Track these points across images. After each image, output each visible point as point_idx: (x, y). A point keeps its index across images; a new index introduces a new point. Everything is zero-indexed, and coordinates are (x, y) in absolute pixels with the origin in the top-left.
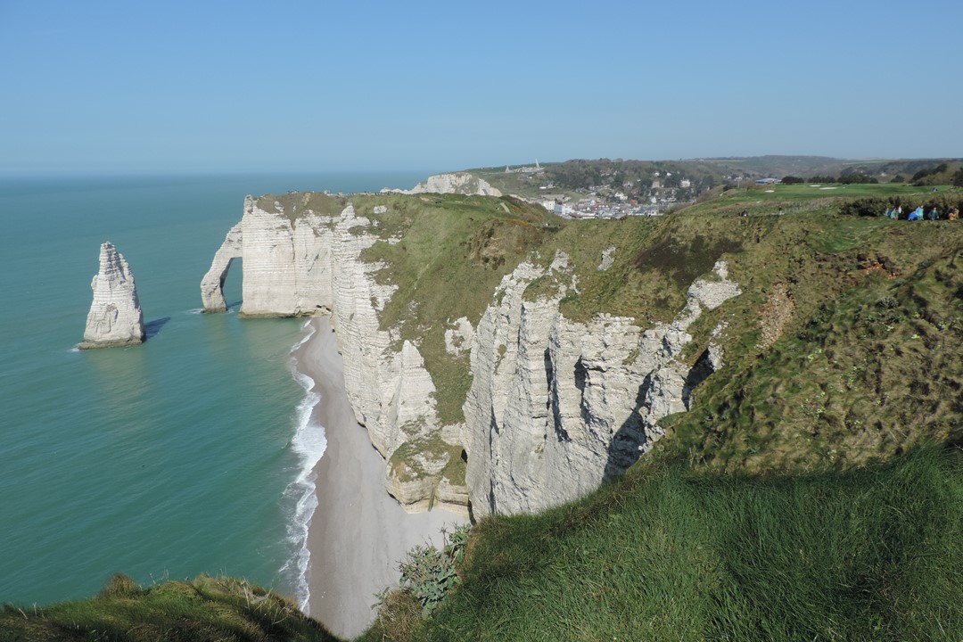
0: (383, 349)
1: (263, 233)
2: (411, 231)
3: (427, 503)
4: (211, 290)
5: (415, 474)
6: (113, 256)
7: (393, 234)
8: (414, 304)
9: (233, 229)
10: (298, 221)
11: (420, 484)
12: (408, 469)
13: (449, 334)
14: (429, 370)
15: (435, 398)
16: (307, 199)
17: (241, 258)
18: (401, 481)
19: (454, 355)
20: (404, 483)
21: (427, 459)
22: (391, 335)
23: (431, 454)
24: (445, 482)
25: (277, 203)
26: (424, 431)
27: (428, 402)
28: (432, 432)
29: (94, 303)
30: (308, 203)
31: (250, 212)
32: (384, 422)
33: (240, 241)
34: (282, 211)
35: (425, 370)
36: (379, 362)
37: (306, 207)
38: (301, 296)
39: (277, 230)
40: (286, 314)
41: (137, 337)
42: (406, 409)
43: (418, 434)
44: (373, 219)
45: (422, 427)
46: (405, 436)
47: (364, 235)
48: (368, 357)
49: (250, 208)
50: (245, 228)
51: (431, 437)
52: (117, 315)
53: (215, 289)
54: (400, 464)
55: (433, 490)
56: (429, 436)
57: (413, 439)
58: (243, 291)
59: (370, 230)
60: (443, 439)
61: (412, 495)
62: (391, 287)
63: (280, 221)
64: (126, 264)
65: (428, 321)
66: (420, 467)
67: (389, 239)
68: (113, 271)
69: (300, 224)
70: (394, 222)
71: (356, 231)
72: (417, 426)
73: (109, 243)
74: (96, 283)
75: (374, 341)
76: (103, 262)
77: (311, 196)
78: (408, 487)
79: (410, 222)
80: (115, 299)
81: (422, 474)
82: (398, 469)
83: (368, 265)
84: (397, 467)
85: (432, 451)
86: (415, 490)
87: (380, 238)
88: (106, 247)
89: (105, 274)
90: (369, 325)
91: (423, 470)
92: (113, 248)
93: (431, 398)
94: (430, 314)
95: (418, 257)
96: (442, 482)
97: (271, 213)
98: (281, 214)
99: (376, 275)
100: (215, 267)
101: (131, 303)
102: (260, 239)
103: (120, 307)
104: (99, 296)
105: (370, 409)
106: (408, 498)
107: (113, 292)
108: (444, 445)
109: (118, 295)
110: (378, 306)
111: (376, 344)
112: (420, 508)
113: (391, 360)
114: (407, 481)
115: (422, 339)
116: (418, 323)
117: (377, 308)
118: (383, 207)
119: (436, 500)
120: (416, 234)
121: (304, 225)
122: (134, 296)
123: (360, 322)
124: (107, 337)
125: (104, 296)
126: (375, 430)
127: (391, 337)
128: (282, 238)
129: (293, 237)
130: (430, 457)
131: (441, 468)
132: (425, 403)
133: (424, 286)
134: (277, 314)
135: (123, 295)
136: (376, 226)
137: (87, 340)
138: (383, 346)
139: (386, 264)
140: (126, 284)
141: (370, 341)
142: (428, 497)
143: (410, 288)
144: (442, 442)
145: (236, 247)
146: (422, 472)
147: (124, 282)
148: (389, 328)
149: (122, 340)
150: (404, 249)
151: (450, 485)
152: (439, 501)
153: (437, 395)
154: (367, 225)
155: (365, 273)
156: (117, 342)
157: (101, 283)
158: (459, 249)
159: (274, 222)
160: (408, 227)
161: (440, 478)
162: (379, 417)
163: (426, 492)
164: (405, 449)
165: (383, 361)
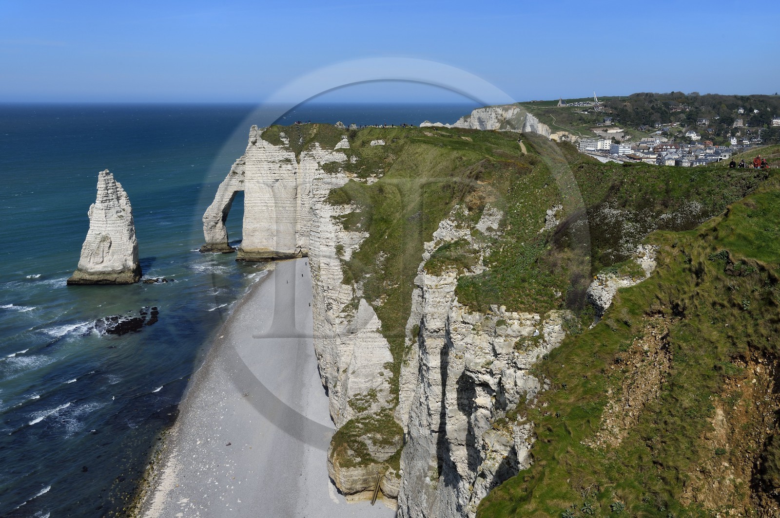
0: (343, 306)
1: (266, 166)
2: (392, 171)
3: (369, 494)
4: (213, 223)
5: (359, 459)
6: (110, 185)
7: (373, 173)
8: (382, 257)
9: (237, 161)
10: (303, 154)
11: (364, 472)
12: (350, 452)
14: (385, 337)
15: (391, 370)
16: (315, 131)
17: (243, 191)
18: (342, 466)
20: (344, 469)
21: (375, 443)
22: (354, 290)
23: (379, 437)
24: (391, 473)
25: (282, 134)
26: (374, 408)
27: (382, 374)
28: (383, 410)
29: (90, 232)
30: (316, 135)
31: (254, 143)
32: (340, 391)
33: (244, 173)
34: (287, 142)
35: (382, 335)
36: (338, 321)
37: (312, 140)
38: (302, 235)
39: (281, 163)
40: (286, 253)
41: (129, 270)
42: (356, 380)
43: (367, 411)
44: (352, 155)
45: (373, 403)
46: (352, 412)
47: (339, 172)
48: (330, 313)
49: (255, 139)
50: (248, 160)
51: (382, 417)
52: (110, 246)
53: (217, 223)
54: (342, 446)
55: (378, 481)
56: (379, 415)
57: (361, 417)
58: (244, 226)
59: (347, 167)
60: (395, 420)
61: (352, 485)
62: (360, 234)
63: (284, 153)
64: (124, 193)
65: (396, 277)
66: (365, 451)
67: (368, 178)
68: (109, 200)
69: (305, 157)
70: (375, 159)
71: (330, 168)
72: (367, 402)
73: (108, 171)
74: (92, 212)
75: (337, 295)
76: (100, 191)
77: (319, 127)
78: (349, 473)
79: (393, 159)
80: (109, 229)
81: (367, 459)
82: (340, 451)
83: (336, 207)
84: (339, 449)
85: (382, 433)
86: (357, 478)
87: (357, 177)
88: (104, 175)
89: (102, 203)
90: (331, 276)
91: (369, 455)
92: (111, 176)
93: (386, 369)
94: (399, 269)
95: (395, 201)
96: (388, 473)
97: (275, 144)
98: (286, 146)
99: (345, 219)
100: (218, 200)
101: (126, 234)
102: (263, 172)
103: (114, 238)
104: (95, 225)
105: (330, 372)
106: (349, 487)
107: (108, 222)
108: (396, 427)
109: (113, 225)
110: (343, 255)
111: (338, 299)
112: (361, 500)
113: (351, 319)
114: (348, 467)
115: (386, 297)
116: (385, 278)
117: (342, 258)
118: (381, 141)
119: (381, 493)
120: (396, 173)
121: (308, 158)
122: (130, 227)
123: (324, 272)
124: (99, 268)
125: (100, 225)
126: (332, 398)
127: (353, 292)
128: (285, 172)
129: (297, 171)
130: (378, 440)
131: (390, 454)
132: (379, 375)
133: (396, 235)
134: (277, 253)
135: (118, 225)
136: (354, 162)
137: (80, 270)
138: (346, 301)
139: (357, 206)
140: (122, 214)
141: (332, 295)
142: (372, 488)
143: (381, 236)
144: (394, 423)
145: (240, 179)
146: (368, 457)
147: (121, 211)
148: (353, 281)
149: (114, 272)
150: (381, 190)
151: (396, 479)
152: (384, 495)
153: (395, 367)
154: (344, 161)
155: (331, 216)
156: (109, 273)
157: (98, 212)
158: (441, 194)
159: (277, 154)
160: (390, 165)
161: (387, 466)
162: (336, 383)
163: (369, 481)
164: (351, 427)
165: (343, 319)
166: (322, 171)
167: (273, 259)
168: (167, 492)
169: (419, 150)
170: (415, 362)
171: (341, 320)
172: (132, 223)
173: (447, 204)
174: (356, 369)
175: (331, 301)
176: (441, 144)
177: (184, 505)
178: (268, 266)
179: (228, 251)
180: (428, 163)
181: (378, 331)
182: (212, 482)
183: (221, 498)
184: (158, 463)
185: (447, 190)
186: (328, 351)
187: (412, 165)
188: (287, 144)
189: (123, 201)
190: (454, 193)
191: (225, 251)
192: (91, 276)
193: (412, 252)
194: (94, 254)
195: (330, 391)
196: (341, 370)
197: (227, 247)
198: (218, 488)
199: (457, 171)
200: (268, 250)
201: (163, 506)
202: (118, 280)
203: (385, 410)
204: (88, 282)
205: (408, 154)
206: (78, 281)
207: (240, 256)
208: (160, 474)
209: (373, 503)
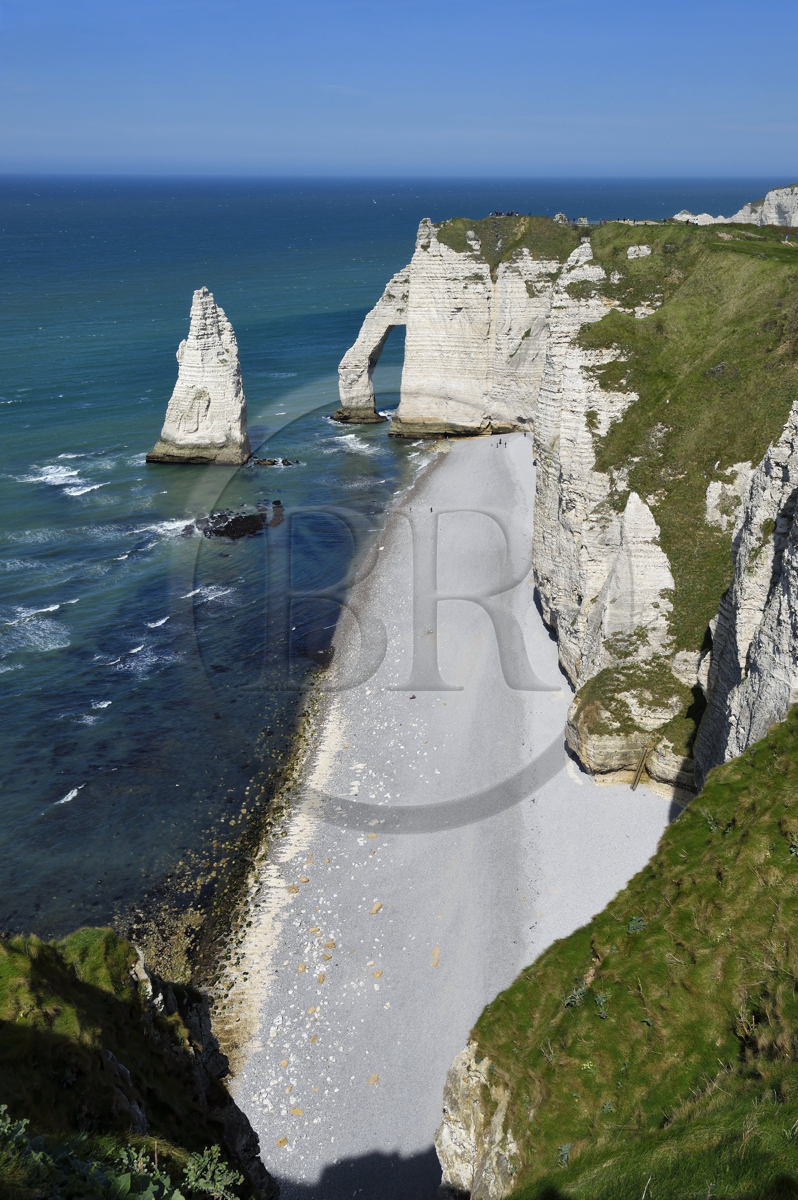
0: (594, 504)
1: (442, 285)
2: (677, 297)
3: (630, 775)
4: (353, 376)
5: (617, 725)
6: (209, 311)
7: (645, 299)
8: (660, 431)
9: (397, 277)
10: (502, 267)
11: (624, 742)
12: (605, 714)
13: (715, 489)
14: (664, 550)
15: (670, 601)
16: (523, 228)
17: (405, 325)
18: (592, 732)
19: (718, 529)
20: (594, 737)
21: (641, 704)
22: (612, 481)
23: (648, 695)
24: (666, 747)
25: (471, 233)
26: (643, 654)
28: (656, 657)
29: (178, 383)
30: (524, 235)
31: (425, 247)
32: (582, 629)
33: (405, 297)
34: (477, 247)
35: (659, 549)
36: (586, 526)
37: (518, 244)
38: (494, 399)
39: (466, 282)
40: (467, 427)
41: (235, 444)
42: (616, 612)
43: (631, 658)
44: (613, 270)
45: (641, 646)
46: (609, 657)
47: (592, 298)
48: (570, 515)
49: (427, 240)
50: (415, 275)
51: (653, 667)
52: (208, 406)
53: (359, 376)
54: (593, 704)
55: (644, 757)
56: (650, 664)
57: (621, 665)
58: (403, 383)
59: (604, 290)
60: (673, 673)
61: (605, 759)
62: (625, 396)
63: (472, 266)
64: (228, 325)
65: (681, 463)
66: (626, 714)
67: (636, 309)
68: (207, 334)
69: (505, 272)
70: (649, 278)
71: (580, 291)
72: (631, 644)
73: (206, 290)
74: (183, 353)
75: (584, 488)
76: (194, 320)
77: (530, 223)
78: (601, 743)
79: (678, 278)
80: (207, 379)
81: (628, 727)
82: (590, 711)
83: (589, 352)
84: (587, 708)
85: (653, 690)
86: (613, 751)
87: (620, 306)
88: (201, 295)
89: (197, 339)
90: (577, 459)
91: (631, 719)
92: (210, 298)
93: (664, 598)
94: (686, 451)
95: (682, 345)
96: (660, 746)
97: (458, 251)
98: (476, 253)
99: (602, 372)
100: (363, 340)
101: (231, 388)
102: (437, 295)
103: (214, 393)
104: (186, 373)
105: (563, 604)
106: (600, 762)
107: (206, 369)
108: (675, 683)
109: (212, 374)
110: (597, 428)
111: (585, 493)
112: (617, 783)
113: (607, 525)
114: (601, 734)
115: (663, 493)
116: (663, 463)
117: (596, 431)
118: (645, 247)
119: (647, 775)
120: (686, 301)
121: (511, 274)
122: (237, 378)
123: (565, 453)
124: (192, 439)
125: (193, 373)
126: (567, 641)
127: (612, 484)
128: (473, 296)
129: (491, 294)
130: (647, 699)
131: (663, 721)
132: (652, 607)
133: (684, 398)
134: (452, 426)
135: (219, 374)
136: (616, 282)
137: (165, 441)
138: (598, 497)
139: (622, 352)
140: (225, 356)
141: (577, 487)
142: (633, 767)
143: (658, 399)
144: (672, 677)
145: (399, 307)
146: (630, 723)
147: (223, 353)
148: (612, 467)
149: (213, 445)
150: (660, 327)
151: (673, 755)
152: (652, 778)
153: (676, 595)
154: (599, 280)
155: (581, 367)
156: (206, 448)
157: (191, 352)
158: (760, 335)
159: (462, 266)
160: (674, 288)
161: (658, 738)
162: (575, 619)
163: (630, 757)
164: (606, 679)
165: (594, 524)
166: (566, 295)
167: (446, 435)
168: (334, 753)
169: (724, 264)
170: (765, 570)
171: (591, 524)
172: (239, 371)
173: (769, 351)
174: (617, 596)
175: (574, 496)
176: (763, 254)
177: (359, 771)
178: (439, 445)
179: (374, 421)
180: (740, 285)
181: (654, 541)
182: (396, 745)
183: (410, 766)
184: (314, 715)
185: (771, 329)
186: (563, 572)
187: (712, 287)
188: (477, 250)
189: (227, 336)
190: (782, 334)
191: (370, 420)
192: (180, 451)
193: (709, 426)
194: (184, 417)
195: (561, 632)
196: (586, 600)
197: (374, 415)
198: (405, 753)
199: (789, 298)
200: (439, 422)
201: (331, 771)
202: (219, 458)
203: (658, 658)
204: (176, 460)
205: (707, 270)
206: (162, 458)
207: (395, 429)
208: (320, 731)
209: (633, 788)
